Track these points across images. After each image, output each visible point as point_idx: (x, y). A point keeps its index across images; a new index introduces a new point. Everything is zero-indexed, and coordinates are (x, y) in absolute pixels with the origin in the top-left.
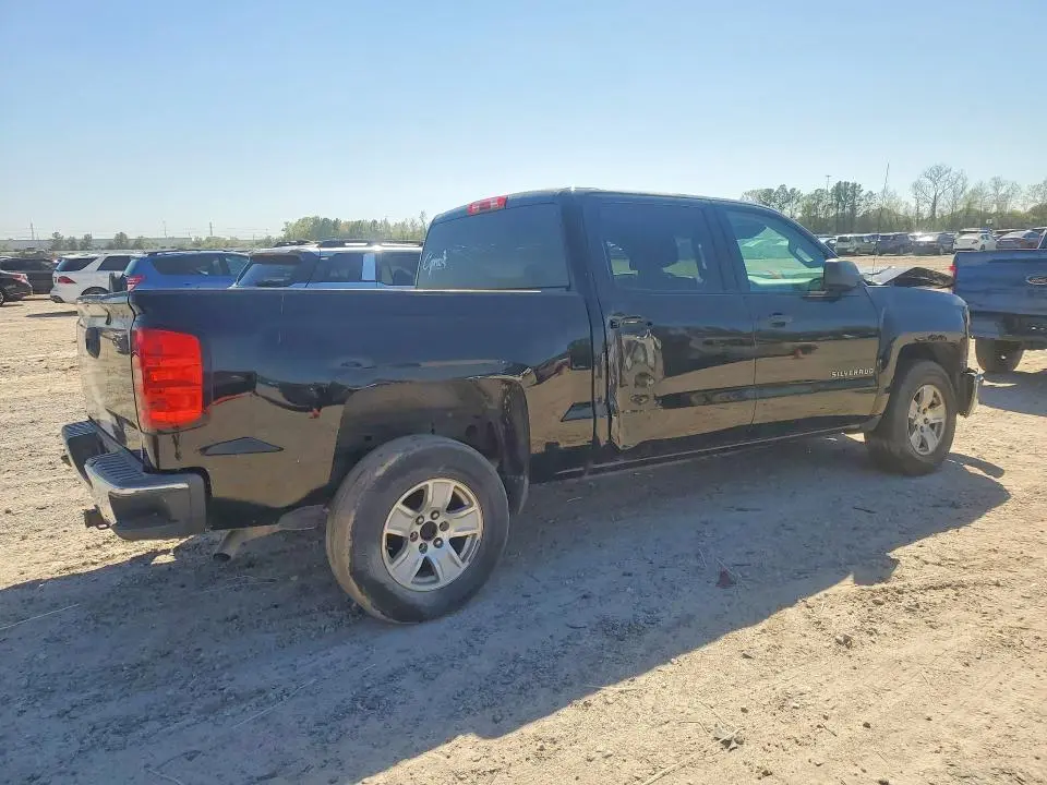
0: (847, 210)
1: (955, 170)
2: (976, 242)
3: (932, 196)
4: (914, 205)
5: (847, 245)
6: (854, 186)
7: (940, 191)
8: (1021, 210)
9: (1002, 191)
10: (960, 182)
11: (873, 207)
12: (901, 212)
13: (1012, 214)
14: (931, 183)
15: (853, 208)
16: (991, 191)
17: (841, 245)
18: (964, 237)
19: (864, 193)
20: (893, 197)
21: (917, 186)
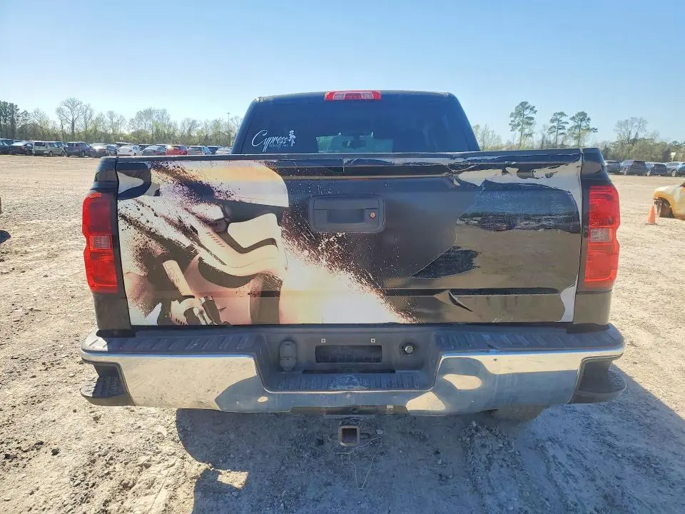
0: (8, 122)
1: (85, 103)
2: (131, 151)
3: (71, 119)
4: (58, 123)
5: (42, 149)
6: (12, 105)
7: (76, 116)
8: (127, 133)
9: (115, 120)
10: (88, 112)
11: (28, 122)
12: (50, 127)
13: (122, 135)
14: (69, 110)
15: (13, 121)
16: (109, 120)
17: (37, 148)
18: (122, 147)
19: (21, 111)
20: (43, 116)
21: (59, 111)
